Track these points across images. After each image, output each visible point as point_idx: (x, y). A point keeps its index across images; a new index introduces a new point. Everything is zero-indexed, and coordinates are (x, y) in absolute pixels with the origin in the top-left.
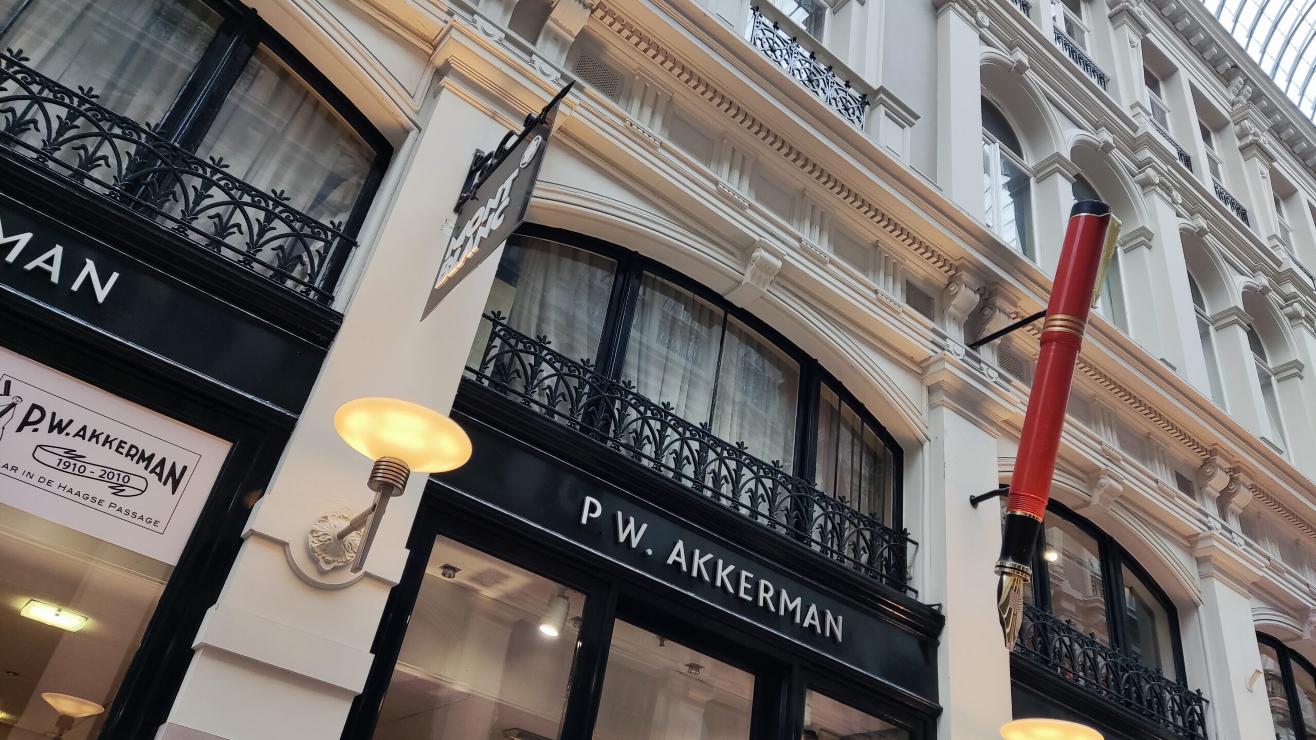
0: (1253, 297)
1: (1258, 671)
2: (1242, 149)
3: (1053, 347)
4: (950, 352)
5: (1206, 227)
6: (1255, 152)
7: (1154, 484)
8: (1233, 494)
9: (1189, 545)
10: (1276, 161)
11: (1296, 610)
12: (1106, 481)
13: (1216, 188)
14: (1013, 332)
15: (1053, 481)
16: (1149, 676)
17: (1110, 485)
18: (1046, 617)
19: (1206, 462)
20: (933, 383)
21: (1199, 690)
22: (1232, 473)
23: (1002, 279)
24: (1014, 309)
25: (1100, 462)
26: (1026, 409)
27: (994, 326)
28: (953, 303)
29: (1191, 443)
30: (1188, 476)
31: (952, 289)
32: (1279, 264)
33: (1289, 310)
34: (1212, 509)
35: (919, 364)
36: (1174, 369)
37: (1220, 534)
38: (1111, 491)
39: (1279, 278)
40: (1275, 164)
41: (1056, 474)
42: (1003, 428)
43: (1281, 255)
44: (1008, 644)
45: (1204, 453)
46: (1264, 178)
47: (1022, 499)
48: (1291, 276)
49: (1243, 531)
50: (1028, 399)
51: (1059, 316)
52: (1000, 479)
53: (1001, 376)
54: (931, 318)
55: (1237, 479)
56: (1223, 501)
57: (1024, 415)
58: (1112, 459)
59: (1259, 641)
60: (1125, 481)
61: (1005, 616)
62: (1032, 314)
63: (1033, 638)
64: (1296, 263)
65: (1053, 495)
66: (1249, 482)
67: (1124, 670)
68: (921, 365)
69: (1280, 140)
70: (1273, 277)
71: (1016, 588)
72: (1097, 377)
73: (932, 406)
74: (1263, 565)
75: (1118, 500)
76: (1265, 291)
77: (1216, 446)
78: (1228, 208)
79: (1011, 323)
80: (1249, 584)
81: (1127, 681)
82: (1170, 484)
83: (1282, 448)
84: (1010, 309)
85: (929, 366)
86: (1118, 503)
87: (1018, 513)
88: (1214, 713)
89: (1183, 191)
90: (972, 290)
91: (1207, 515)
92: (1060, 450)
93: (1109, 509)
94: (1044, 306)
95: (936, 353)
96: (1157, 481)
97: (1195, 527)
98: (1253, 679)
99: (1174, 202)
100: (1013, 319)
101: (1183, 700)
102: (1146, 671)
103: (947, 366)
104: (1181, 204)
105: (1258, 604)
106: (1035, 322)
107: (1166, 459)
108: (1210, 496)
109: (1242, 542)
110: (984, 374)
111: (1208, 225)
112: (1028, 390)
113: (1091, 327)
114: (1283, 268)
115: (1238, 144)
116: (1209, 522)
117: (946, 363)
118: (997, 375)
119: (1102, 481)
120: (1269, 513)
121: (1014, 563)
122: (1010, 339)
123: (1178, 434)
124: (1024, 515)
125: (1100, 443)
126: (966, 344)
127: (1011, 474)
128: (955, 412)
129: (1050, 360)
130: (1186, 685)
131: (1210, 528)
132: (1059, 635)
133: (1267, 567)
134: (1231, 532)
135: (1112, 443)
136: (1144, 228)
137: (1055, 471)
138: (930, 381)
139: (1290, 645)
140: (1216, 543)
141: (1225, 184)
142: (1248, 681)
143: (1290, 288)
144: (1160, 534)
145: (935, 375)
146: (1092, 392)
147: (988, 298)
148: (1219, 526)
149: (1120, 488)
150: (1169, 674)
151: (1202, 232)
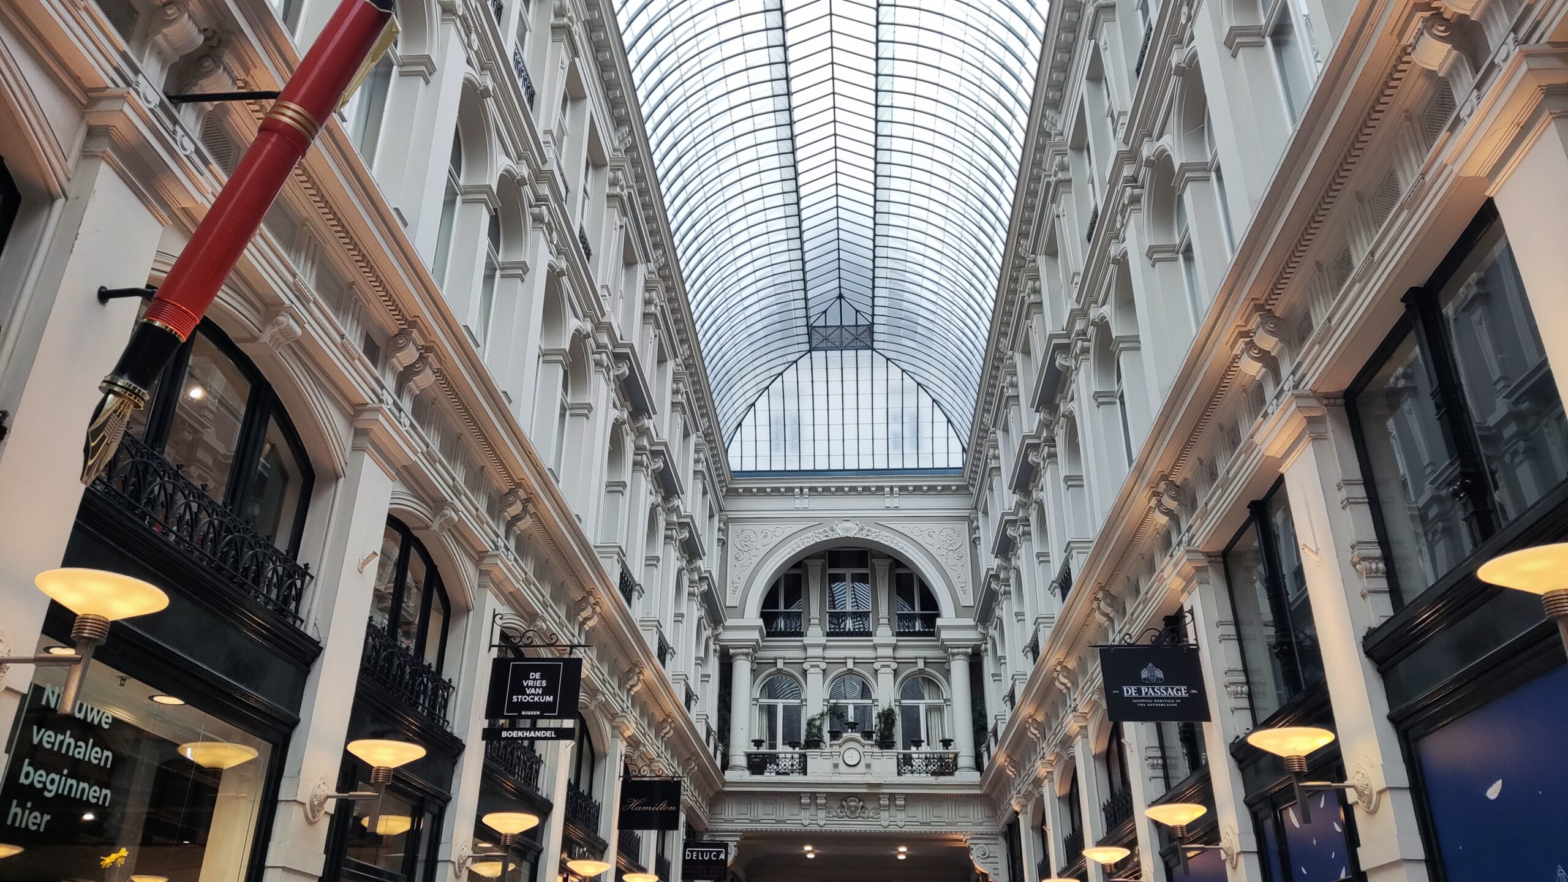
0: (509, 184)
1: (375, 553)
2: (554, 28)
3: (273, 139)
4: (138, 93)
5: (491, 89)
6: (564, 37)
7: (338, 339)
8: (418, 373)
9: (352, 413)
10: (579, 57)
11: (434, 501)
12: (286, 320)
13: (515, 54)
14: (232, 102)
15: (216, 298)
16: (256, 542)
17: (288, 325)
18: (152, 456)
19: (401, 332)
20: (98, 124)
21: (308, 564)
22: (422, 351)
23: (241, 31)
24: (244, 76)
25: (286, 296)
26: (213, 200)
27: (209, 86)
28: (165, 31)
29: (393, 308)
30: (379, 341)
31: (169, 12)
32: (544, 161)
33: (536, 210)
34: (390, 382)
35: (86, 91)
36: (406, 224)
37: (389, 409)
38: (287, 332)
39: (540, 176)
40: (577, 59)
41: (223, 291)
42: (176, 217)
43: (550, 153)
44: (85, 478)
45: (403, 322)
46: (562, 68)
47: (168, 308)
48: (550, 178)
49: (414, 413)
50: (220, 189)
51: (293, 106)
52: (151, 278)
53: (198, 151)
54: (127, 38)
55: (426, 358)
56: (404, 378)
57: (209, 207)
58: (302, 298)
59: (388, 524)
60: (307, 326)
61: (92, 444)
62: (263, 90)
63: (126, 477)
64: (560, 168)
65: (210, 313)
66: (436, 365)
67: (228, 531)
68: (89, 94)
69: (590, 39)
70: (534, 171)
71: (120, 413)
72: (318, 199)
73: (86, 154)
74: (419, 451)
75: (292, 344)
76: (522, 182)
77: (417, 319)
78: (520, 82)
79: (235, 90)
80: (399, 466)
81: (228, 544)
82: (356, 343)
83: (480, 341)
84: (239, 73)
85: (100, 99)
86: (291, 348)
87: (157, 324)
88: (314, 591)
89: (482, 38)
90: (197, 25)
91: (382, 387)
92: (239, 264)
93: (277, 352)
94: (280, 86)
95: (117, 85)
96: (342, 337)
97: (366, 395)
98: (367, 561)
99: (470, 45)
100: (239, 88)
101: (286, 572)
102: (255, 536)
103: (127, 109)
104: (475, 52)
105: (400, 488)
106: (264, 102)
107: (361, 316)
108: (393, 368)
109: (408, 423)
110: (175, 141)
111: (494, 87)
112: (225, 179)
113: (326, 133)
114: (546, 168)
115: (552, 20)
116: (382, 394)
117: (126, 105)
118: (193, 148)
119: (281, 318)
120: (446, 402)
121: (130, 382)
122: (226, 111)
123: (384, 294)
124: (164, 327)
125: (294, 275)
126: (165, 93)
127: (165, 275)
128: (116, 172)
129: (265, 152)
130: (295, 557)
131: (381, 401)
132: (161, 479)
133: (422, 453)
134: (400, 410)
135: (308, 282)
136: (428, 57)
137: (223, 287)
138: (96, 120)
139: (416, 533)
140: (381, 418)
141: (526, 55)
142: (362, 561)
143: (544, 190)
144: (326, 395)
145: (103, 115)
146: (305, 215)
147: (215, 47)
148: (390, 401)
149: (299, 331)
150: (281, 543)
151: (485, 93)
